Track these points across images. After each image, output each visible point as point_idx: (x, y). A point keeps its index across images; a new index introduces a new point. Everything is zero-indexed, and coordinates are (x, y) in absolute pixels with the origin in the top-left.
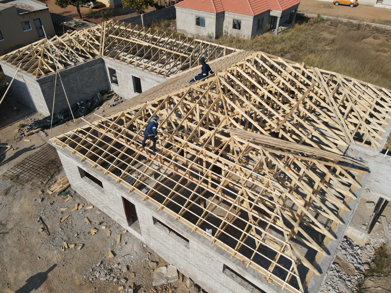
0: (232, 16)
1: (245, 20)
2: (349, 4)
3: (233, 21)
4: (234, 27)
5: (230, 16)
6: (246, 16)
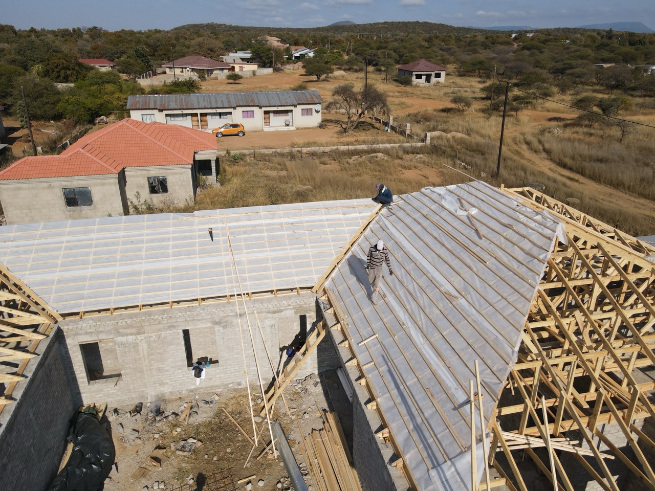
0: (144, 172)
1: (174, 174)
3: (149, 181)
4: (153, 190)
5: (139, 173)
6: (175, 166)
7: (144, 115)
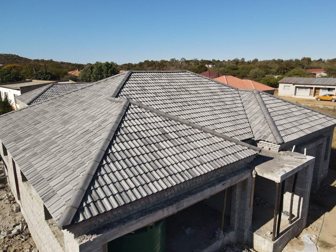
2: (331, 99)
7: (285, 86)
